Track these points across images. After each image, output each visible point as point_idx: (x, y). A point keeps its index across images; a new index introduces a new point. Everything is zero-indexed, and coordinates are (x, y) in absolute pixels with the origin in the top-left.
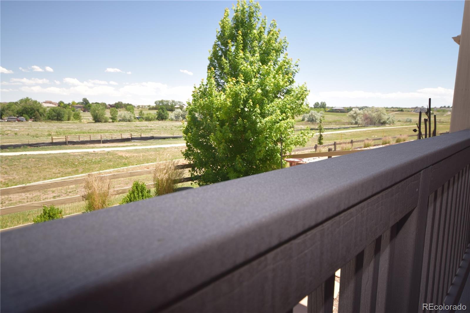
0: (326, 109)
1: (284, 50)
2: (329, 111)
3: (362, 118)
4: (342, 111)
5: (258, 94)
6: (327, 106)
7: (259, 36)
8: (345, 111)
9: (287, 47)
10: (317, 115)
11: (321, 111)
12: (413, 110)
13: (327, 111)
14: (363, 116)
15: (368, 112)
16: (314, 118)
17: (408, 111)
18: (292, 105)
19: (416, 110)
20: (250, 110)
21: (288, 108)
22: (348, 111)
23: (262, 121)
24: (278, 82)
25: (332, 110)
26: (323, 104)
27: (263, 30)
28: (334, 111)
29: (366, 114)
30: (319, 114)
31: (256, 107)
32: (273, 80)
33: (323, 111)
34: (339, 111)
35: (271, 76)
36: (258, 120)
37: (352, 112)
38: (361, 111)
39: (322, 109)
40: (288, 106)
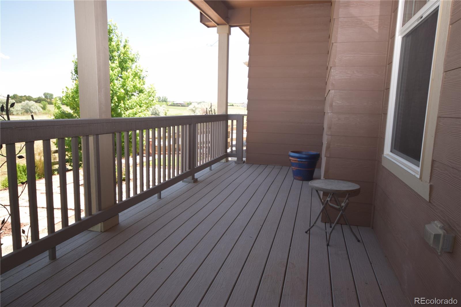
0: (168, 103)
1: (137, 60)
2: (171, 105)
3: (201, 111)
4: (183, 105)
5: (121, 93)
6: (168, 100)
7: (117, 48)
8: (186, 105)
9: (139, 58)
10: (160, 109)
11: (163, 104)
12: (241, 105)
13: (169, 105)
14: (201, 110)
15: (205, 106)
16: (157, 112)
17: (238, 106)
18: (146, 101)
19: (243, 105)
20: (115, 105)
21: (143, 103)
22: (188, 105)
23: (126, 112)
24: (136, 84)
25: (173, 104)
26: (165, 98)
27: (120, 43)
28: (176, 105)
29: (203, 108)
30: (161, 108)
31: (121, 103)
32: (132, 83)
33: (165, 105)
34: (180, 105)
35: (130, 79)
36: (123, 112)
37: (191, 107)
38: (199, 106)
39: (164, 103)
40: (143, 102)
